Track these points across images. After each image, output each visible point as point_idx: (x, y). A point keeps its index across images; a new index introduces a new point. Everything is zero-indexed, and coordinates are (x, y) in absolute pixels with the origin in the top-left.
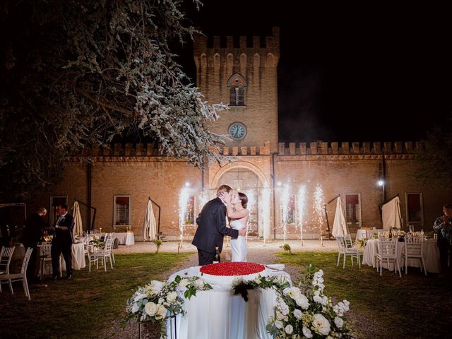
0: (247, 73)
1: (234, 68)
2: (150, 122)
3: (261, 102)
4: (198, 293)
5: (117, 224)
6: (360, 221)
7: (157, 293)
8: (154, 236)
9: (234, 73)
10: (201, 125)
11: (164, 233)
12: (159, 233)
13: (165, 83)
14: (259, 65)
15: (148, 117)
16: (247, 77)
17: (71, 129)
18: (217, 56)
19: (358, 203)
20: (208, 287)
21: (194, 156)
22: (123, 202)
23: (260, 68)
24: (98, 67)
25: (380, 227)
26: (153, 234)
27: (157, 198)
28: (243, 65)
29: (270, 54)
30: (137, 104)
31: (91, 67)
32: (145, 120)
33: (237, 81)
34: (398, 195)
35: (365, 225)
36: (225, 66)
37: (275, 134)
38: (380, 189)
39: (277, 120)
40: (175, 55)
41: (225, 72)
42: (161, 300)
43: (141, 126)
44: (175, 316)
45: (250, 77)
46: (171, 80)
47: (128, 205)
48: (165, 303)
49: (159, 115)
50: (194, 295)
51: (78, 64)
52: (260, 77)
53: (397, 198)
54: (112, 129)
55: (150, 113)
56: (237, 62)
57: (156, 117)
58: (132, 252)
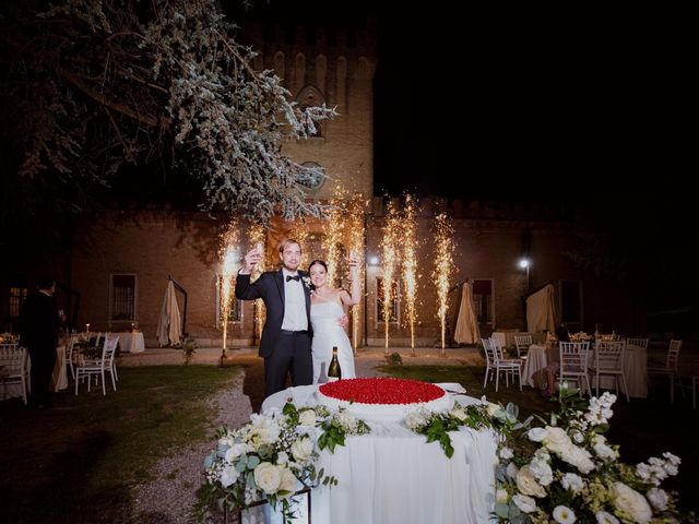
0: (326, 85)
1: (306, 77)
2: (196, 131)
3: (347, 134)
4: (348, 439)
5: (115, 318)
6: (494, 319)
7: (272, 441)
8: (177, 338)
9: (306, 85)
10: (276, 149)
11: (193, 334)
12: (185, 334)
13: (220, 69)
14: (345, 75)
15: (193, 124)
16: (326, 93)
17: (48, 143)
18: (279, 57)
19: (490, 293)
20: (363, 427)
21: (264, 201)
22: (125, 283)
23: (347, 79)
24: (105, 23)
25: (524, 329)
26: (175, 334)
27: (180, 278)
28: (321, 73)
29: (362, 58)
30: (171, 102)
31: (91, 20)
32: (187, 127)
33: (311, 98)
34: (551, 282)
35: (500, 326)
36: (292, 73)
37: (368, 183)
38: (523, 272)
39: (371, 163)
40: (234, 26)
41: (292, 82)
42: (282, 457)
43: (179, 138)
44: (307, 490)
45: (331, 93)
46: (232, 63)
47: (133, 289)
48: (292, 464)
49: (213, 120)
50: (343, 444)
51: (67, 13)
52: (347, 94)
53: (550, 286)
54: (118, 151)
55: (196, 115)
56: (311, 67)
57: (208, 123)
58: (144, 364)
